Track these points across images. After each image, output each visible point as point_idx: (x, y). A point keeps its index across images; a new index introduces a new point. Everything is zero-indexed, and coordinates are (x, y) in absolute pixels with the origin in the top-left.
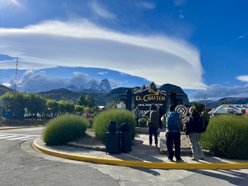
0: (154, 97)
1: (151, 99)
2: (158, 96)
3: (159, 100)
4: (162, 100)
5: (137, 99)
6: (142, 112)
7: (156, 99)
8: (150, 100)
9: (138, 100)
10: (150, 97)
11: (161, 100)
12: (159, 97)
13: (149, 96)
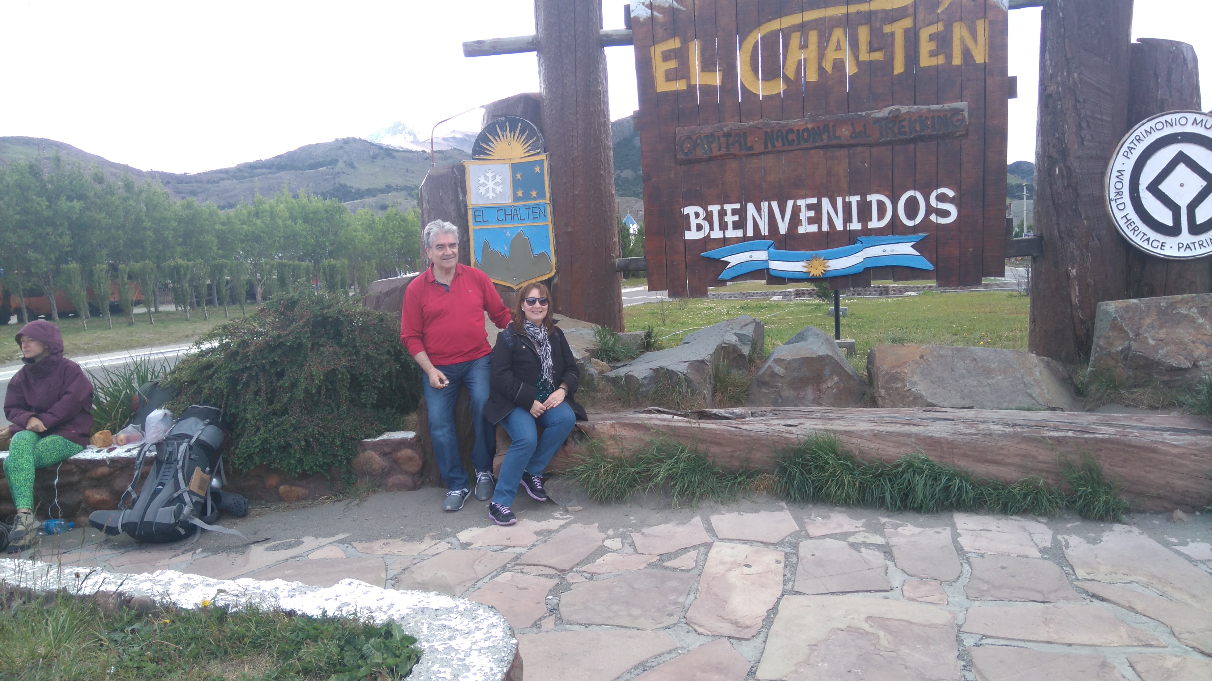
0: (863, 33)
1: (828, 66)
2: (907, 23)
3: (925, 61)
4: (957, 61)
5: (670, 76)
6: (730, 219)
7: (878, 56)
8: (812, 76)
9: (681, 85)
10: (813, 37)
11: (940, 60)
12: (925, 34)
13: (803, 28)
